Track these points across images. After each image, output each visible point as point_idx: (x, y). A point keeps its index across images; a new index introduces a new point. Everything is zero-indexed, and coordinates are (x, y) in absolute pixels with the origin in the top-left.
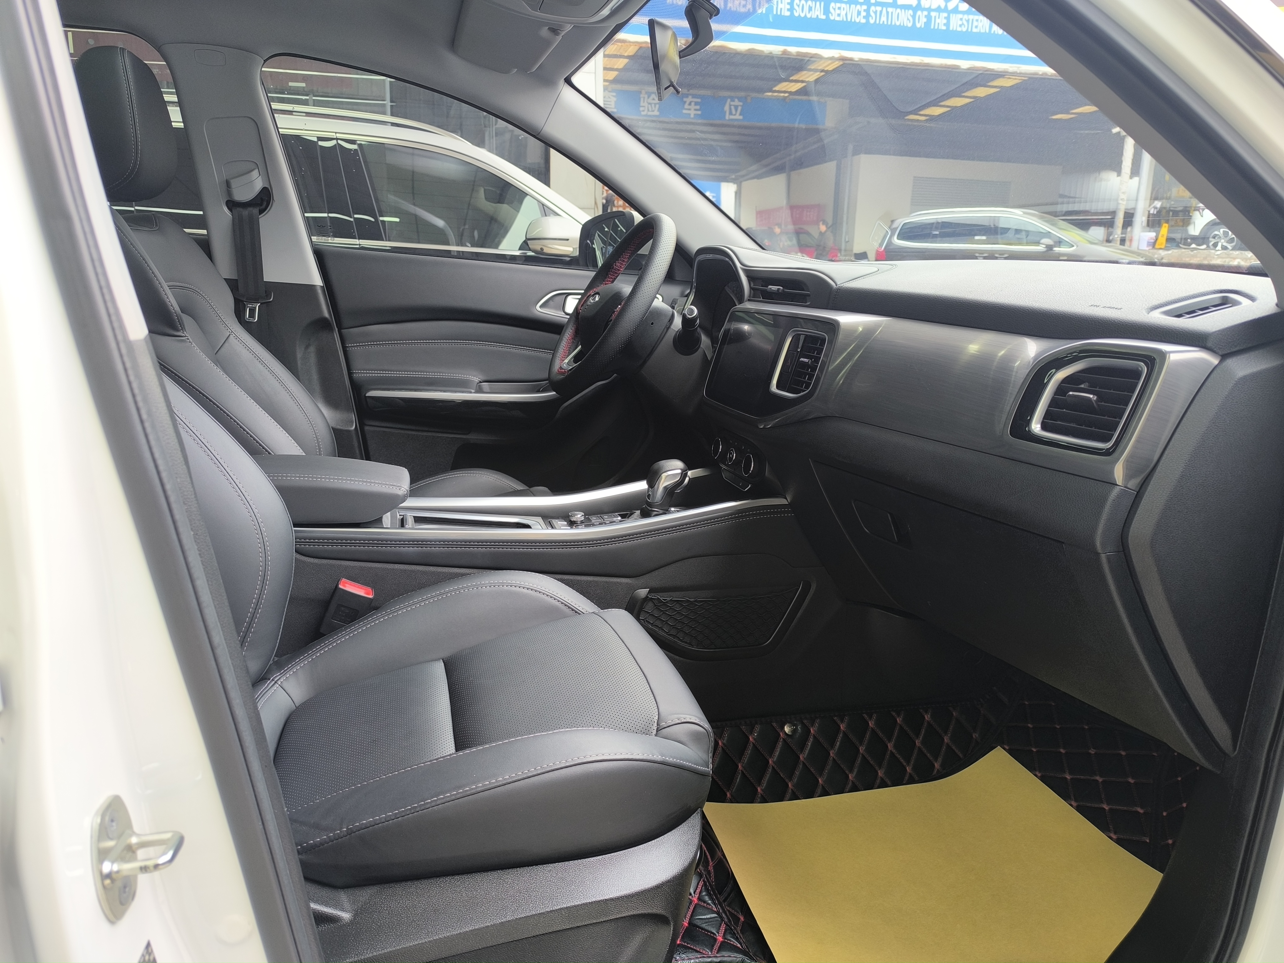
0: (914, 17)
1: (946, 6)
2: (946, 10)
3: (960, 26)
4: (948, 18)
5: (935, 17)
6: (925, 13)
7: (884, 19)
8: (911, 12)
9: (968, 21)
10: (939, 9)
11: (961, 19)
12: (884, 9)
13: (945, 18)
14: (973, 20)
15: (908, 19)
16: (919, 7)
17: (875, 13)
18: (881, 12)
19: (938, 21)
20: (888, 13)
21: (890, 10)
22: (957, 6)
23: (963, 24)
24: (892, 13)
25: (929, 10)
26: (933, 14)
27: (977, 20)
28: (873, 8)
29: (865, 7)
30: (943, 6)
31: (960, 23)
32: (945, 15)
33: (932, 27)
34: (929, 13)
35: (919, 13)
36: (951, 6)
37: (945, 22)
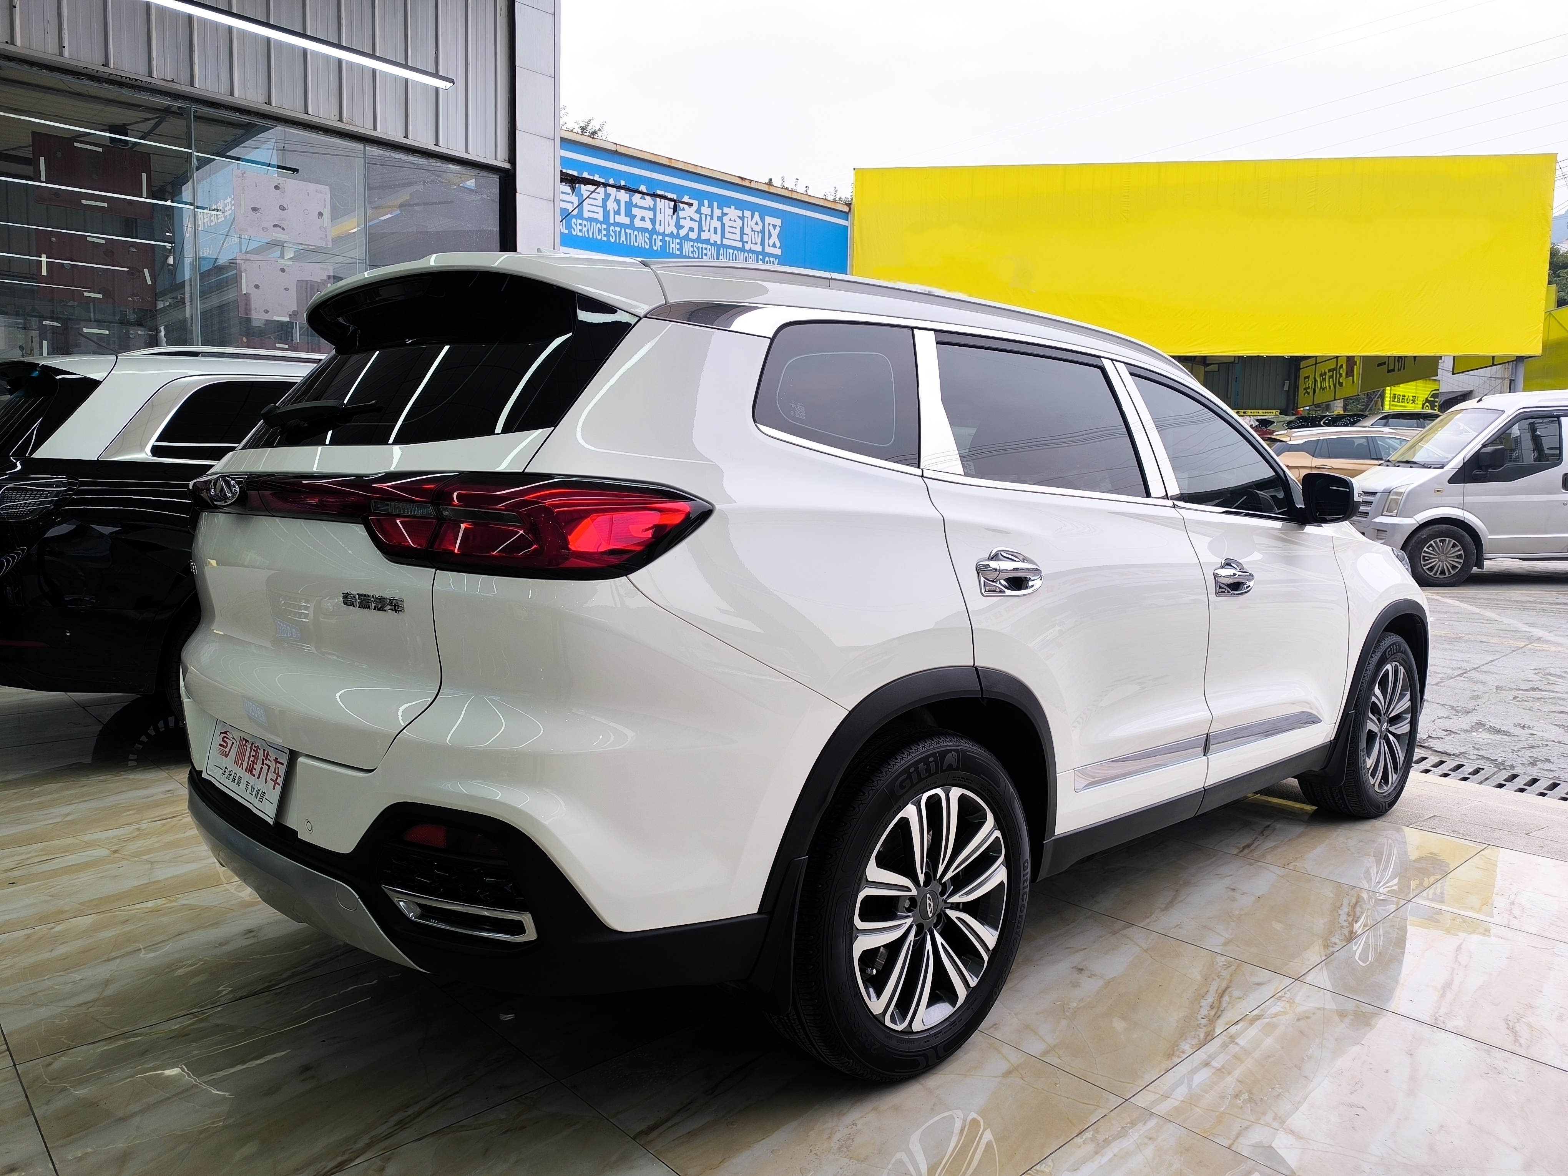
0: (650, 239)
1: (678, 232)
2: (678, 236)
3: (692, 252)
4: (680, 244)
5: (669, 241)
6: (660, 237)
7: (623, 239)
8: (647, 234)
9: (698, 248)
10: (671, 235)
11: (692, 246)
12: (623, 230)
13: (678, 243)
14: (702, 248)
15: (645, 241)
16: (653, 231)
17: (615, 232)
18: (620, 232)
19: (672, 246)
20: (626, 233)
21: (628, 231)
22: (688, 233)
23: (694, 251)
24: (630, 234)
25: (663, 234)
26: (667, 239)
27: (706, 249)
28: (612, 228)
29: (604, 226)
30: (675, 232)
31: (691, 249)
32: (678, 241)
33: (668, 251)
34: (664, 238)
35: (655, 236)
36: (683, 233)
37: (678, 246)
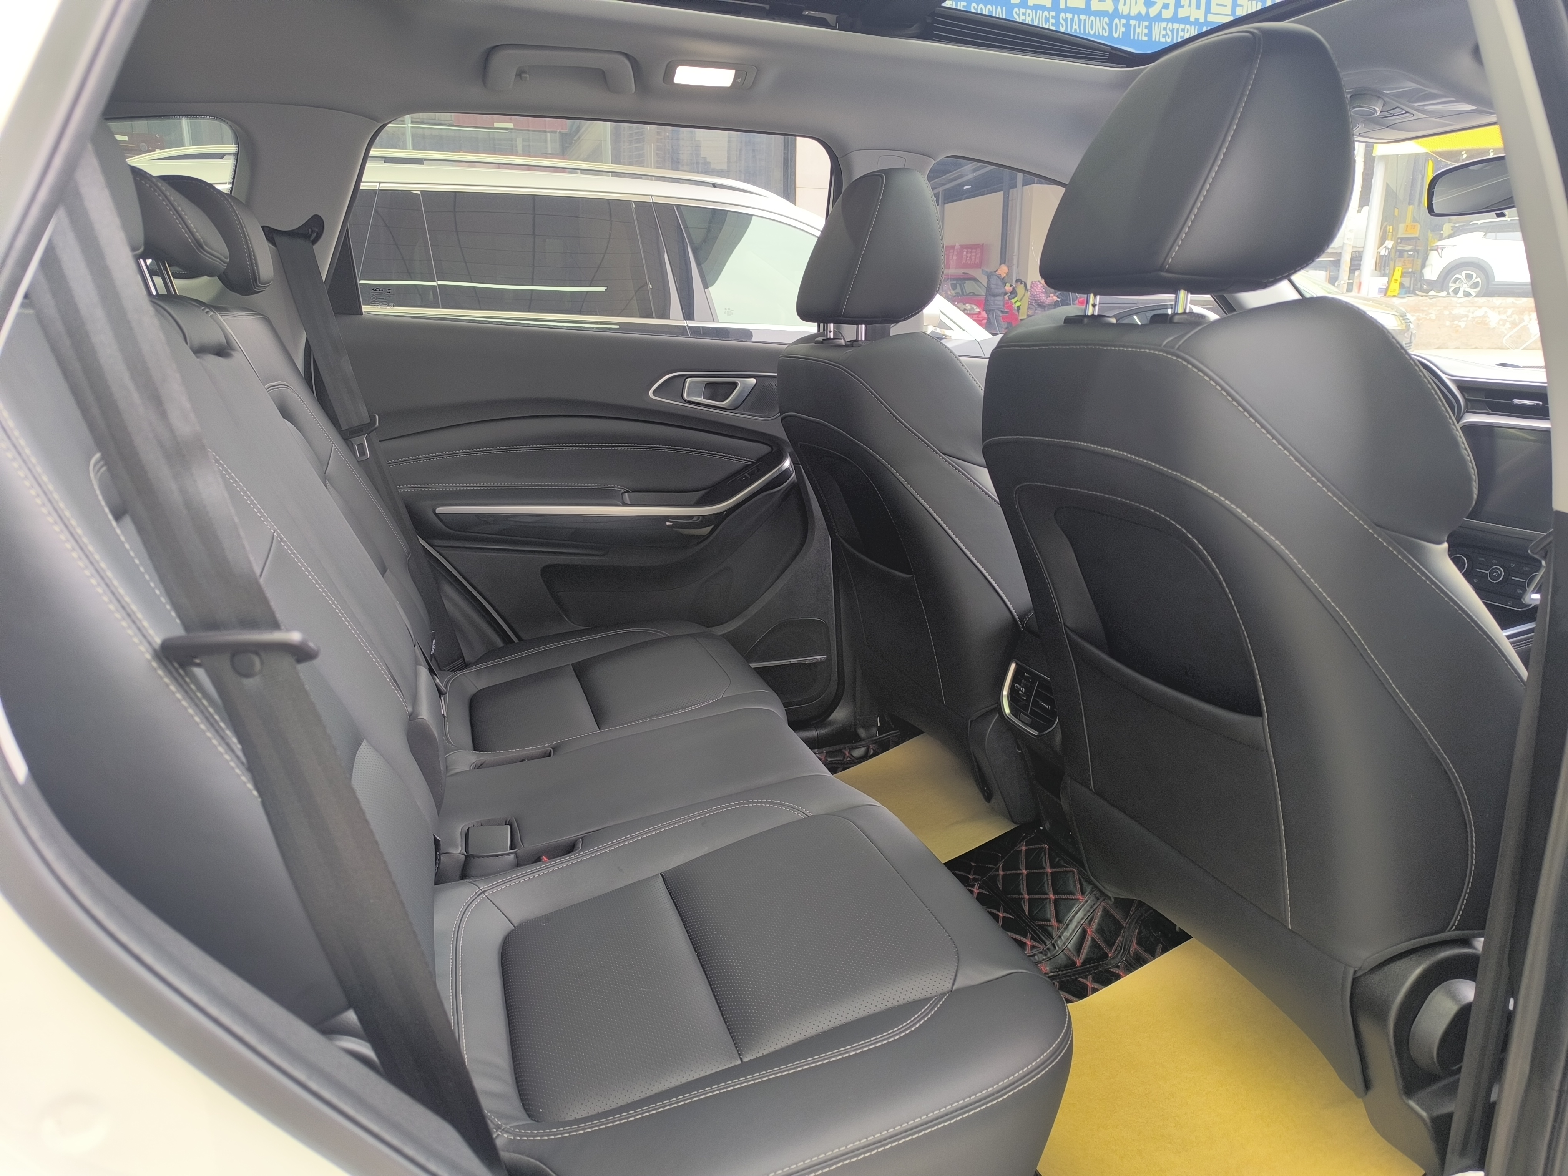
0: (1110, 25)
1: (1148, 13)
2: (1147, 17)
3: (1164, 36)
4: (1149, 28)
5: (1135, 26)
6: (1123, 21)
7: (1076, 27)
8: (1106, 19)
9: (1172, 31)
10: (1139, 17)
11: (1165, 29)
12: (1076, 16)
13: (1146, 27)
14: (1178, 29)
15: (1103, 28)
16: (1116, 14)
17: (1066, 20)
18: (1072, 20)
19: (1138, 30)
20: (1080, 20)
21: (1082, 17)
22: (1160, 12)
23: (1167, 34)
24: (1085, 20)
25: (1128, 17)
26: (1132, 22)
27: (1183, 30)
28: (1062, 15)
29: (1053, 14)
30: (1144, 13)
31: (1164, 32)
32: (1146, 23)
33: (1132, 38)
34: (1128, 22)
35: (1116, 21)
36: (1153, 12)
37: (1146, 31)
